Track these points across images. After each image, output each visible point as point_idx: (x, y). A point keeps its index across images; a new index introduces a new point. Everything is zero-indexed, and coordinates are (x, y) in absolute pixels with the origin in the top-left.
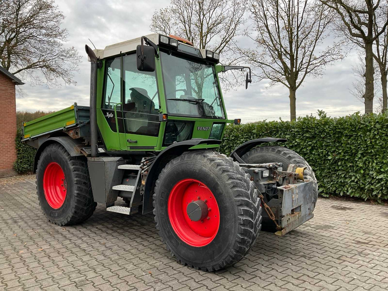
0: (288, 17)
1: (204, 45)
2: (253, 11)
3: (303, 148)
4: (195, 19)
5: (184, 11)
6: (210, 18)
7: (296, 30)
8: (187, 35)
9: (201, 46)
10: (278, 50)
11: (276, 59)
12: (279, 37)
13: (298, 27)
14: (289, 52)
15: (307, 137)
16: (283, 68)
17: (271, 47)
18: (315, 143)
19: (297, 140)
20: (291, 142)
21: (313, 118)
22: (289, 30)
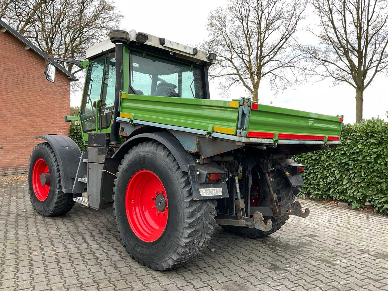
0: (357, 10)
1: (262, 42)
2: (317, 5)
3: (366, 156)
4: (252, 15)
5: (241, 8)
6: (269, 14)
7: (366, 24)
8: (244, 32)
9: (259, 43)
10: (344, 47)
11: (341, 56)
12: (346, 32)
13: (368, 21)
14: (357, 49)
15: (372, 143)
16: (349, 66)
17: (336, 44)
18: (381, 151)
19: (359, 146)
20: (352, 148)
21: (380, 121)
22: (357, 24)
